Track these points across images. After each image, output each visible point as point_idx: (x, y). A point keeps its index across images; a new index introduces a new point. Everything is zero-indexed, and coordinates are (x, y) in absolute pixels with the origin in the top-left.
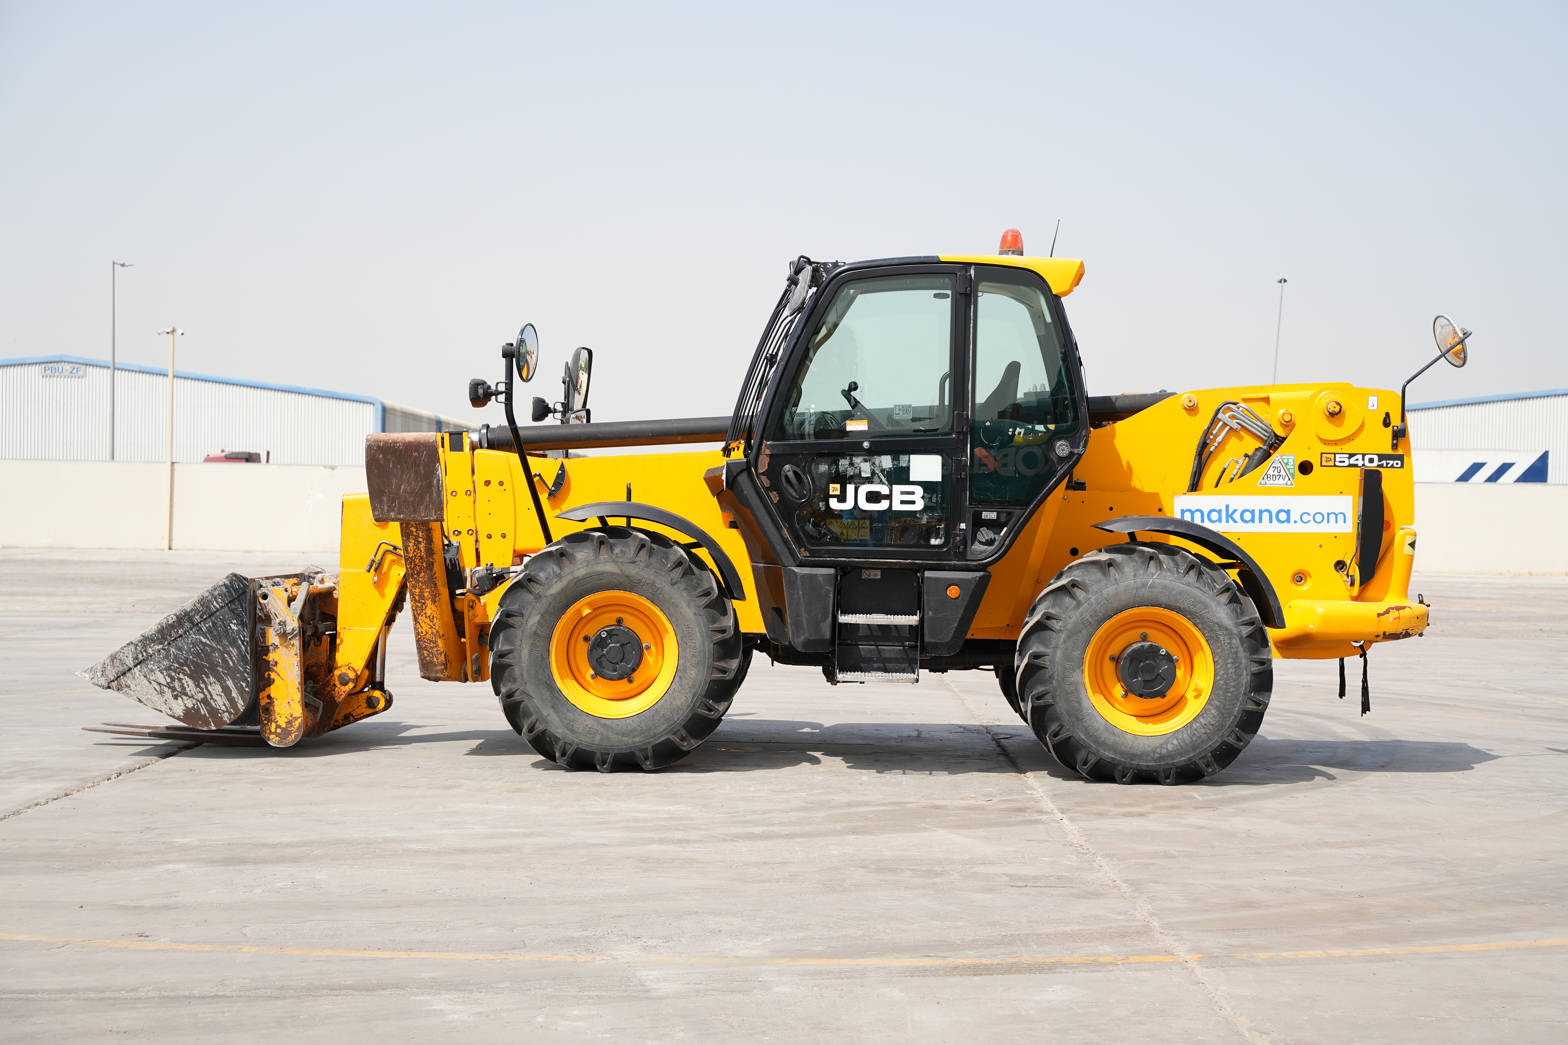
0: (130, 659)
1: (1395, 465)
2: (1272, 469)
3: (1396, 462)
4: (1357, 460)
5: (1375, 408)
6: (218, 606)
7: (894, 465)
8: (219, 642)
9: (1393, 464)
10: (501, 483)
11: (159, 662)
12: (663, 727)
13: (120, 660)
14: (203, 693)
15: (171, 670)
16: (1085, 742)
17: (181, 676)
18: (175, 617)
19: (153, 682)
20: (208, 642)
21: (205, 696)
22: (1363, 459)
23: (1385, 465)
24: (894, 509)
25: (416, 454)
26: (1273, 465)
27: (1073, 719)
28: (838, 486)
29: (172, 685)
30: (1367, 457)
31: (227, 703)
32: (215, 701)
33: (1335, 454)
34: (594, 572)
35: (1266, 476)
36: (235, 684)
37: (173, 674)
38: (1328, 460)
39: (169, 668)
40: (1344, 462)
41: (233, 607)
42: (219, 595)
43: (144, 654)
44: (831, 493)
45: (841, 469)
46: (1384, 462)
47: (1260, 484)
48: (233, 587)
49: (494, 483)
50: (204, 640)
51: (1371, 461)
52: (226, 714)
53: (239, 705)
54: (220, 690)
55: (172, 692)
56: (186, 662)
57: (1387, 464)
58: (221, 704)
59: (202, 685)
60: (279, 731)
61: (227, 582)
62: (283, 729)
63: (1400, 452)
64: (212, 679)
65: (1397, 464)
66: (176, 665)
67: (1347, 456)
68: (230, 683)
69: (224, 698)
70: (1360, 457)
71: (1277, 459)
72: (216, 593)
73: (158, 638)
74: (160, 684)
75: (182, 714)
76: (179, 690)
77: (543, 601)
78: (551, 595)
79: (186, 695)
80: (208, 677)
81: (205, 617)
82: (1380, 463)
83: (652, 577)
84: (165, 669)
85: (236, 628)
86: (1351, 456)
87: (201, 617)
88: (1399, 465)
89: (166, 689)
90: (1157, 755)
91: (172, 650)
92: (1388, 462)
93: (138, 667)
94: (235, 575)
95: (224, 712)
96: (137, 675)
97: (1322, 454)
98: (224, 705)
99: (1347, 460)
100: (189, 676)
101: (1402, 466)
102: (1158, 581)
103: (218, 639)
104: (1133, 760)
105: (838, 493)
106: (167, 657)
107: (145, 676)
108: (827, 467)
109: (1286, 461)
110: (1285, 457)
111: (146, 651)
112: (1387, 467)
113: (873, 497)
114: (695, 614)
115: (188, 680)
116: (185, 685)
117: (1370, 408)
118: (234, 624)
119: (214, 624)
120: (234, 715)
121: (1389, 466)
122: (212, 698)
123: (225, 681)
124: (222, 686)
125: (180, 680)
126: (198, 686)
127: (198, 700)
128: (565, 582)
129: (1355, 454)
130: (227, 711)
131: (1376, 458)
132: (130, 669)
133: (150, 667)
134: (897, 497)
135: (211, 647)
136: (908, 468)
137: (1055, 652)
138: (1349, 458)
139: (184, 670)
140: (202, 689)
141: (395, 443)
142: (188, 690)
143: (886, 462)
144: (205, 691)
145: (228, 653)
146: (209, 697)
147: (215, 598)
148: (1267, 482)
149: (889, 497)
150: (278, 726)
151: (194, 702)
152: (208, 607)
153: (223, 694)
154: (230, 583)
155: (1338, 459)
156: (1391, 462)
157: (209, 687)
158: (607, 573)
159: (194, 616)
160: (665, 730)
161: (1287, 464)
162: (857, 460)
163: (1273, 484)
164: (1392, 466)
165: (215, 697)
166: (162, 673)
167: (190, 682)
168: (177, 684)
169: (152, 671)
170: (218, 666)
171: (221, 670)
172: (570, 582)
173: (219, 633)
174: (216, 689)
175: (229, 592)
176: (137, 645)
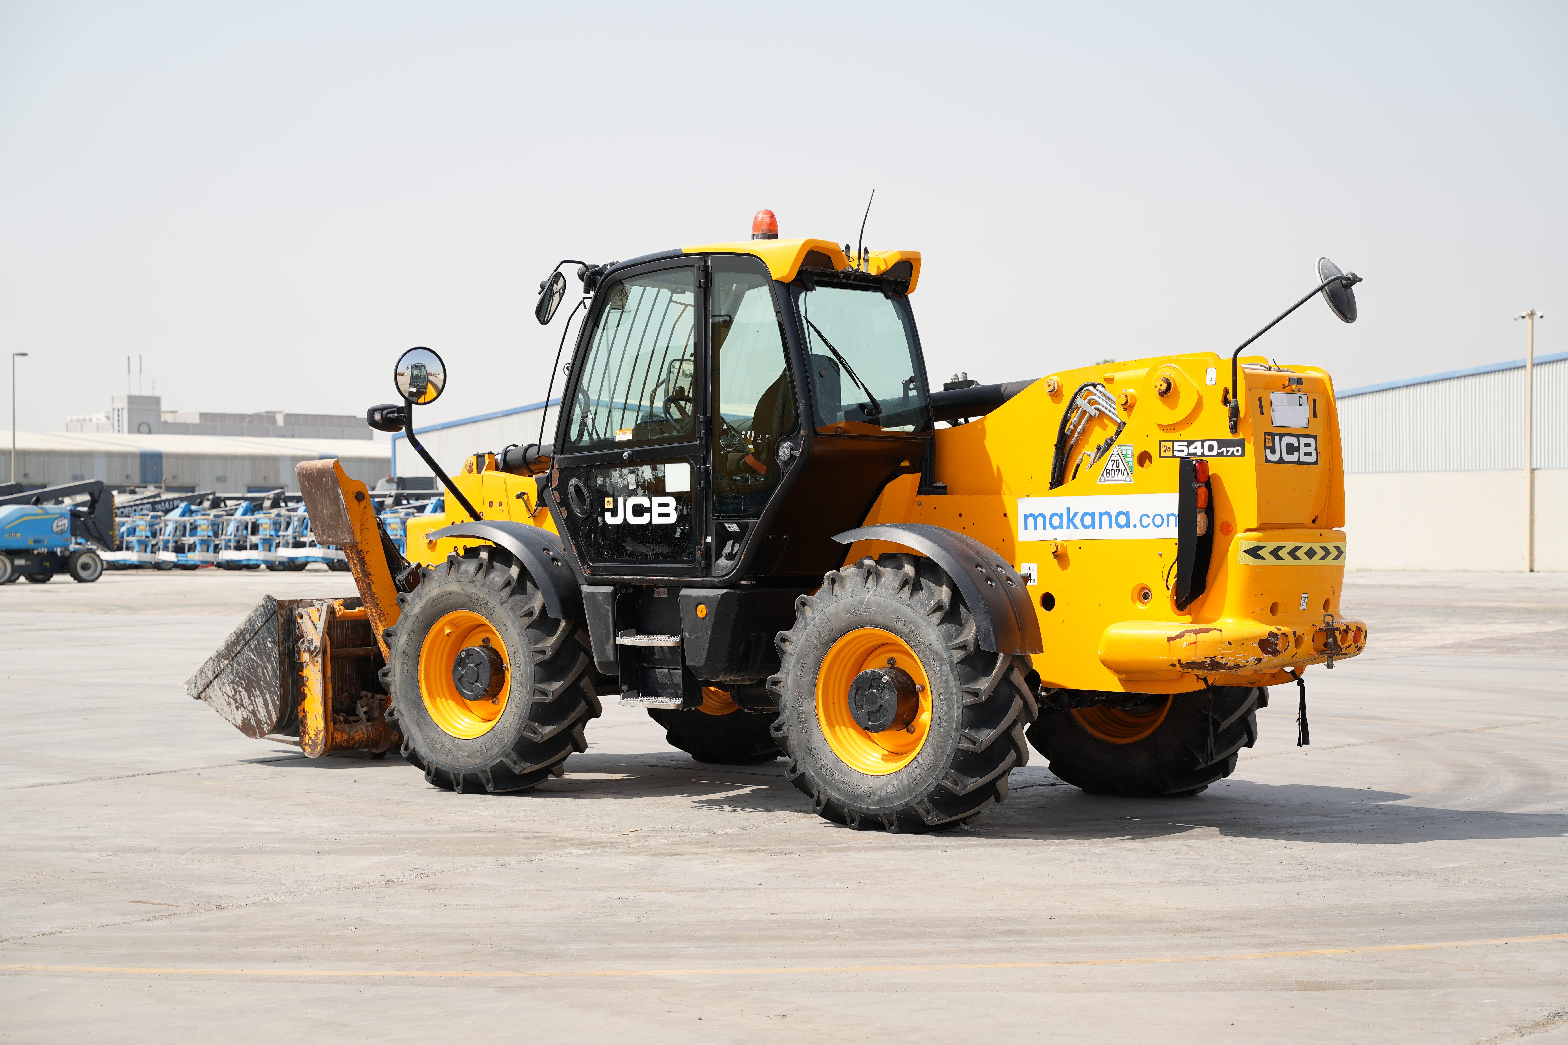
0: (211, 672)
1: (1236, 453)
2: (1111, 463)
3: (1236, 448)
4: (1196, 448)
5: (1213, 382)
6: (259, 625)
7: (653, 475)
8: (261, 659)
9: (1233, 451)
10: (500, 504)
11: (228, 676)
12: (497, 749)
13: (205, 673)
14: (253, 705)
15: (235, 683)
16: (814, 779)
17: (241, 689)
18: (235, 635)
19: (224, 694)
20: (255, 658)
21: (254, 707)
22: (1202, 447)
23: (1225, 454)
24: (653, 523)
25: (324, 480)
26: (1112, 458)
27: (804, 754)
28: (611, 499)
29: (235, 697)
30: (1206, 444)
31: (266, 715)
32: (259, 712)
33: (1173, 442)
34: (445, 592)
35: (1105, 472)
36: (271, 697)
37: (236, 687)
38: (1167, 449)
39: (233, 682)
40: (1182, 451)
41: (269, 626)
42: (260, 615)
43: (219, 668)
44: (606, 507)
45: (614, 481)
46: (1224, 449)
47: (1100, 481)
48: (267, 608)
49: (496, 504)
50: (253, 656)
51: (1211, 448)
52: (266, 725)
53: (273, 717)
54: (263, 702)
55: (236, 703)
56: (243, 676)
57: (1228, 451)
58: (263, 715)
59: (252, 698)
60: (310, 742)
61: (264, 603)
62: (313, 741)
63: (1241, 436)
64: (258, 693)
65: (1238, 451)
66: (237, 679)
67: (1186, 443)
68: (268, 696)
69: (264, 709)
70: (1199, 444)
71: (1115, 450)
72: (258, 613)
73: (226, 655)
74: (228, 696)
75: (241, 724)
76: (239, 701)
77: (409, 621)
78: (415, 615)
79: (243, 706)
80: (255, 691)
81: (252, 635)
82: (1219, 451)
83: (486, 597)
84: (231, 683)
85: (270, 646)
86: (1190, 443)
87: (250, 636)
88: (1240, 453)
89: (232, 700)
90: (876, 798)
91: (235, 665)
92: (1228, 449)
93: (216, 680)
94: (269, 597)
95: (265, 723)
96: (215, 687)
97: (1160, 442)
98: (265, 716)
99: (1185, 449)
100: (245, 690)
101: (1243, 454)
102: (872, 598)
103: (260, 656)
104: (856, 802)
105: (611, 507)
106: (232, 672)
107: (220, 689)
108: (602, 479)
109: (1124, 453)
110: (1122, 448)
111: (219, 666)
112: (1227, 456)
113: (639, 510)
114: (519, 635)
115: (244, 692)
116: (243, 697)
117: (1209, 383)
118: (269, 642)
119: (258, 641)
120: (271, 726)
121: (1229, 454)
122: (258, 710)
123: (265, 694)
124: (263, 699)
125: (240, 692)
126: (250, 699)
127: (250, 712)
128: (424, 601)
129: (1194, 441)
130: (266, 723)
131: (1215, 444)
132: (211, 682)
133: (223, 680)
134: (656, 510)
135: (256, 662)
136: (664, 477)
137: (787, 678)
138: (1188, 446)
139: (242, 684)
140: (252, 701)
141: (311, 470)
142: (244, 702)
143: (646, 472)
144: (254, 703)
145: (266, 668)
146: (256, 709)
147: (257, 618)
148: (1107, 479)
149: (649, 510)
150: (310, 738)
151: (248, 712)
152: (253, 626)
153: (264, 707)
154: (266, 604)
155: (1176, 448)
156: (1232, 449)
157: (256, 700)
158: (453, 593)
159: (246, 634)
160: (498, 752)
161: (1125, 456)
162: (625, 471)
163: (1112, 481)
164: (1233, 455)
165: (259, 709)
166: (230, 686)
167: (246, 695)
168: (238, 696)
169: (224, 684)
170: (261, 680)
171: (262, 684)
172: (427, 601)
173: (261, 650)
174: (260, 701)
175: (265, 612)
176: (214, 660)
